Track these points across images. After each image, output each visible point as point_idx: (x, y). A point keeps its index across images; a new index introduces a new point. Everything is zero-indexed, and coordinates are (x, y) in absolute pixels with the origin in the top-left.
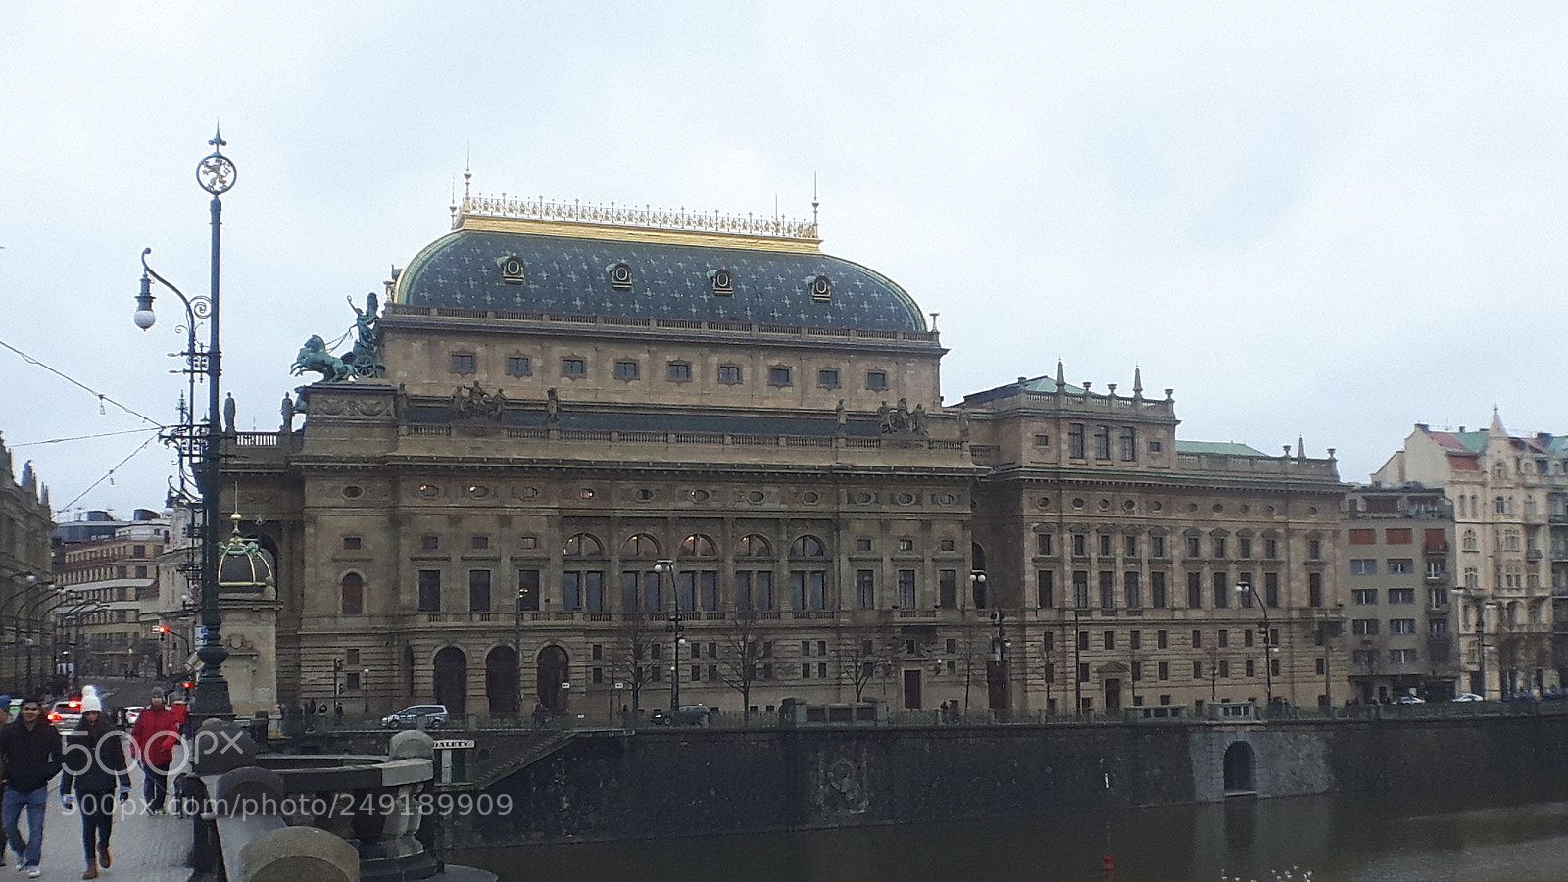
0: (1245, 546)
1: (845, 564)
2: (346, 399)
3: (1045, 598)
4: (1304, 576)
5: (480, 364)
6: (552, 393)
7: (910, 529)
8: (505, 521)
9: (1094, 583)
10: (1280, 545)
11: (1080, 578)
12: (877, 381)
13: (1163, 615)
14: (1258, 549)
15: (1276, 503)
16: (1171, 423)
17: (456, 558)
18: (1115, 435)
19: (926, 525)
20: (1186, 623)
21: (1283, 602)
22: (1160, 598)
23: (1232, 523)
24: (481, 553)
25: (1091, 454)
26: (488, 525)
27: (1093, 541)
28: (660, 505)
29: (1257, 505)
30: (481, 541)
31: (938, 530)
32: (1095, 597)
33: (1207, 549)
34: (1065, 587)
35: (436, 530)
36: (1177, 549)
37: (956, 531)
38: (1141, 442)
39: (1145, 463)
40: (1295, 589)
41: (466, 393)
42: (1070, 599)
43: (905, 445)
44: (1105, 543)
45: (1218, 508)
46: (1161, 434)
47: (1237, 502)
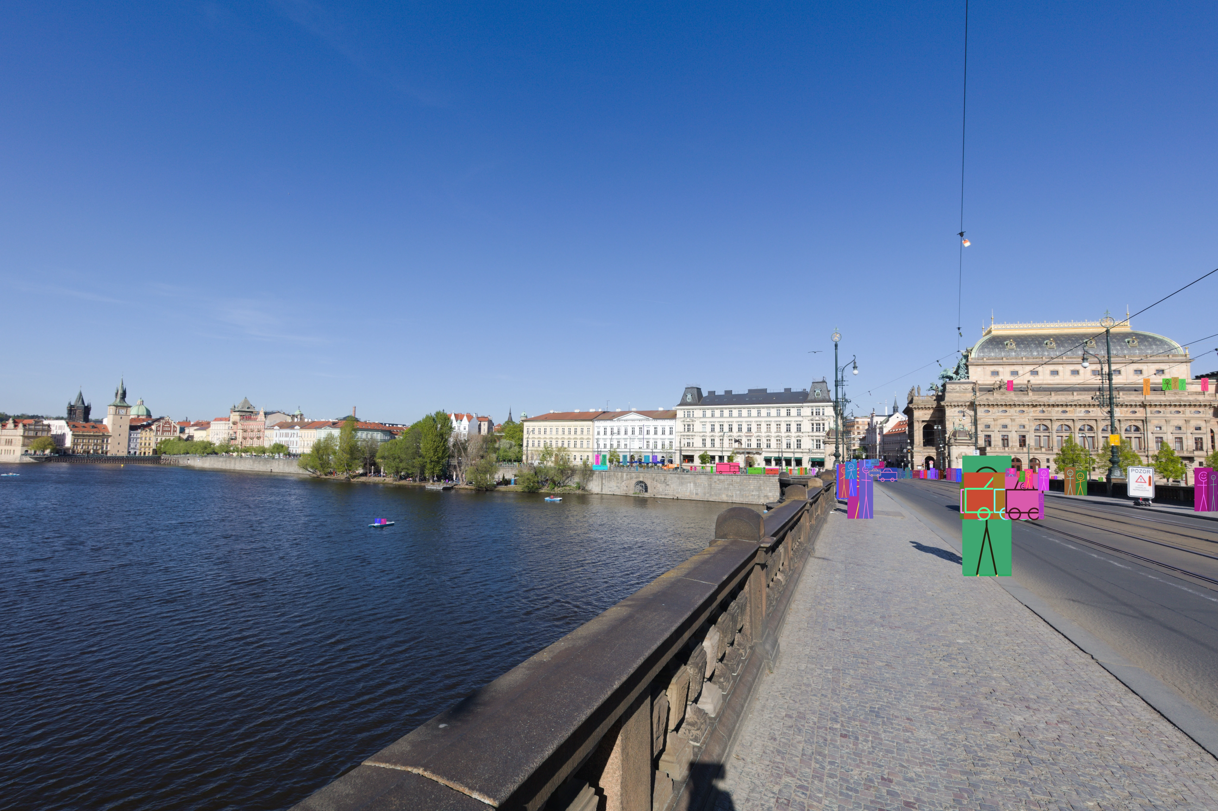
2: (958, 385)
5: (1000, 374)
6: (1029, 381)
7: (1181, 423)
8: (1013, 420)
12: (1160, 372)
17: (996, 431)
19: (1187, 421)
24: (1005, 429)
26: (1007, 421)
28: (1071, 415)
30: (1005, 426)
31: (1194, 423)
35: (989, 423)
37: (1202, 423)
41: (998, 382)
43: (1177, 393)
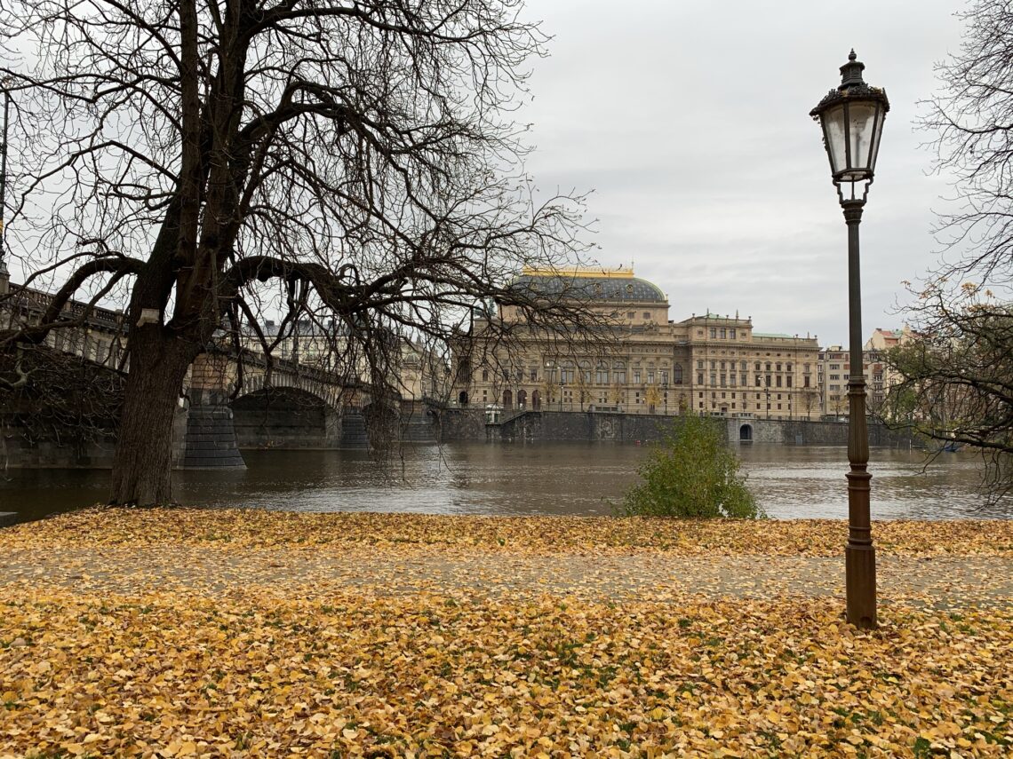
0: (779, 367)
1: (630, 370)
2: (484, 322)
3: (700, 383)
4: (803, 377)
7: (653, 360)
8: (527, 356)
9: (718, 377)
10: (793, 367)
11: (713, 376)
12: (647, 315)
13: (744, 388)
14: (784, 368)
15: (792, 353)
16: (750, 327)
18: (728, 331)
19: (658, 358)
20: (754, 391)
21: (794, 385)
22: (744, 383)
23: (773, 360)
25: (718, 337)
27: (718, 365)
29: (784, 354)
31: (662, 360)
32: (718, 381)
33: (763, 367)
34: (707, 378)
36: (751, 367)
37: (668, 361)
38: (738, 333)
39: (739, 340)
40: (799, 382)
42: (709, 382)
43: (652, 334)
44: (723, 365)
45: (768, 355)
46: (746, 331)
47: (776, 353)
